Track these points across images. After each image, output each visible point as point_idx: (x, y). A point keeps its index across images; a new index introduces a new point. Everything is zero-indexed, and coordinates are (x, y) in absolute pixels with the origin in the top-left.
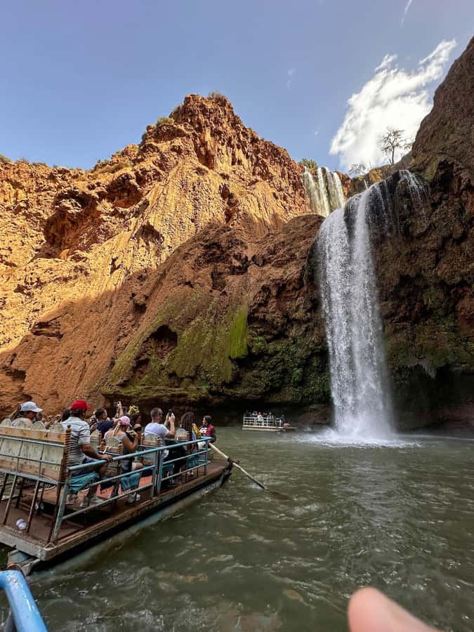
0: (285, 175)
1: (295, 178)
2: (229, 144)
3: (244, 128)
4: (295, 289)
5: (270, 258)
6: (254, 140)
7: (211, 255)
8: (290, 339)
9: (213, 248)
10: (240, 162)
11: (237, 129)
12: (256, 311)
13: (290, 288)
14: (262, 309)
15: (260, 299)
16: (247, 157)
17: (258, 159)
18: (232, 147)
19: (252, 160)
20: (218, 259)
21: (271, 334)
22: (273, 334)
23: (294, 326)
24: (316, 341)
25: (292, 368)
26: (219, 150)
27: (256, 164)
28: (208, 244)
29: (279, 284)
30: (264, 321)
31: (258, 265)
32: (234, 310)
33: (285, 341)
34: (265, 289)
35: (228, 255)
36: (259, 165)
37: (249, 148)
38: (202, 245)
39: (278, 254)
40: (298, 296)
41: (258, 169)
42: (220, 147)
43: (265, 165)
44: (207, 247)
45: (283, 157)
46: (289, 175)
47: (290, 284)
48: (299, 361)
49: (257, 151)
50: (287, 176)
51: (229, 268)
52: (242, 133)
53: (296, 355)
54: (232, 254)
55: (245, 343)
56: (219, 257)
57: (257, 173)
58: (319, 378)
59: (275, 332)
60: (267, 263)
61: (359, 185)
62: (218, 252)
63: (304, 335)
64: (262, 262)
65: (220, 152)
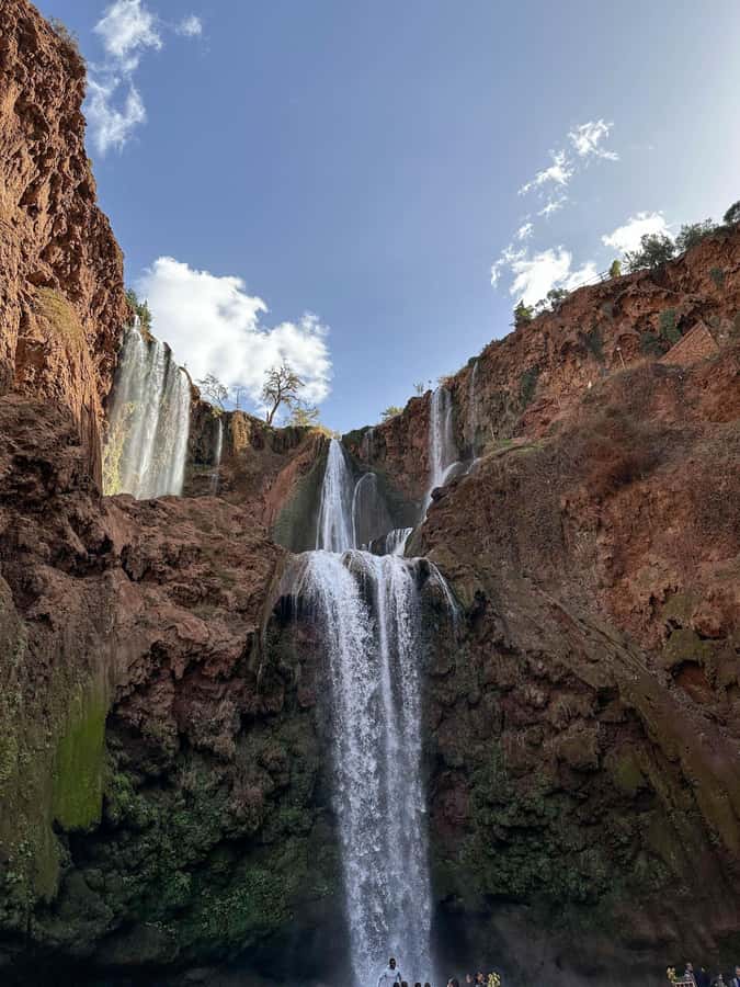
0: (98, 304)
1: (110, 326)
2: (40, 161)
3: (82, 153)
4: (221, 678)
5: (163, 573)
6: (84, 191)
7: (20, 487)
8: (179, 794)
9: (33, 471)
10: (34, 211)
11: (70, 141)
12: (125, 702)
13: (213, 671)
14: (140, 701)
15: (141, 674)
16: (52, 210)
17: (70, 235)
18: (44, 170)
19: (57, 224)
20: (29, 506)
21: (140, 772)
22: (147, 774)
23: (193, 765)
24: (238, 814)
25: (173, 871)
26: (18, 154)
27: (60, 241)
28: (30, 455)
29: (196, 654)
30: (135, 733)
31: (130, 575)
32: (70, 680)
33: (165, 797)
34: (158, 652)
35: (58, 509)
36: (66, 248)
37: (66, 198)
38: (12, 450)
39: (185, 573)
40: (223, 697)
41: (58, 255)
42: (25, 153)
43: (76, 259)
44: (21, 464)
45: (113, 268)
46: (105, 312)
47: (213, 662)
48: (191, 854)
49: (75, 217)
50: (99, 310)
51: (50, 543)
52: (72, 158)
53: (188, 839)
54: (68, 511)
55: (99, 790)
56: (35, 503)
57: (53, 260)
58: (218, 902)
59: (154, 770)
60: (152, 579)
61: (207, 422)
62: (40, 489)
63: (212, 793)
64: (141, 570)
65: (18, 161)
